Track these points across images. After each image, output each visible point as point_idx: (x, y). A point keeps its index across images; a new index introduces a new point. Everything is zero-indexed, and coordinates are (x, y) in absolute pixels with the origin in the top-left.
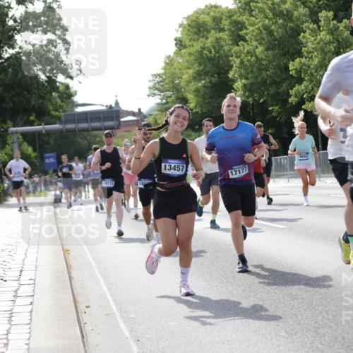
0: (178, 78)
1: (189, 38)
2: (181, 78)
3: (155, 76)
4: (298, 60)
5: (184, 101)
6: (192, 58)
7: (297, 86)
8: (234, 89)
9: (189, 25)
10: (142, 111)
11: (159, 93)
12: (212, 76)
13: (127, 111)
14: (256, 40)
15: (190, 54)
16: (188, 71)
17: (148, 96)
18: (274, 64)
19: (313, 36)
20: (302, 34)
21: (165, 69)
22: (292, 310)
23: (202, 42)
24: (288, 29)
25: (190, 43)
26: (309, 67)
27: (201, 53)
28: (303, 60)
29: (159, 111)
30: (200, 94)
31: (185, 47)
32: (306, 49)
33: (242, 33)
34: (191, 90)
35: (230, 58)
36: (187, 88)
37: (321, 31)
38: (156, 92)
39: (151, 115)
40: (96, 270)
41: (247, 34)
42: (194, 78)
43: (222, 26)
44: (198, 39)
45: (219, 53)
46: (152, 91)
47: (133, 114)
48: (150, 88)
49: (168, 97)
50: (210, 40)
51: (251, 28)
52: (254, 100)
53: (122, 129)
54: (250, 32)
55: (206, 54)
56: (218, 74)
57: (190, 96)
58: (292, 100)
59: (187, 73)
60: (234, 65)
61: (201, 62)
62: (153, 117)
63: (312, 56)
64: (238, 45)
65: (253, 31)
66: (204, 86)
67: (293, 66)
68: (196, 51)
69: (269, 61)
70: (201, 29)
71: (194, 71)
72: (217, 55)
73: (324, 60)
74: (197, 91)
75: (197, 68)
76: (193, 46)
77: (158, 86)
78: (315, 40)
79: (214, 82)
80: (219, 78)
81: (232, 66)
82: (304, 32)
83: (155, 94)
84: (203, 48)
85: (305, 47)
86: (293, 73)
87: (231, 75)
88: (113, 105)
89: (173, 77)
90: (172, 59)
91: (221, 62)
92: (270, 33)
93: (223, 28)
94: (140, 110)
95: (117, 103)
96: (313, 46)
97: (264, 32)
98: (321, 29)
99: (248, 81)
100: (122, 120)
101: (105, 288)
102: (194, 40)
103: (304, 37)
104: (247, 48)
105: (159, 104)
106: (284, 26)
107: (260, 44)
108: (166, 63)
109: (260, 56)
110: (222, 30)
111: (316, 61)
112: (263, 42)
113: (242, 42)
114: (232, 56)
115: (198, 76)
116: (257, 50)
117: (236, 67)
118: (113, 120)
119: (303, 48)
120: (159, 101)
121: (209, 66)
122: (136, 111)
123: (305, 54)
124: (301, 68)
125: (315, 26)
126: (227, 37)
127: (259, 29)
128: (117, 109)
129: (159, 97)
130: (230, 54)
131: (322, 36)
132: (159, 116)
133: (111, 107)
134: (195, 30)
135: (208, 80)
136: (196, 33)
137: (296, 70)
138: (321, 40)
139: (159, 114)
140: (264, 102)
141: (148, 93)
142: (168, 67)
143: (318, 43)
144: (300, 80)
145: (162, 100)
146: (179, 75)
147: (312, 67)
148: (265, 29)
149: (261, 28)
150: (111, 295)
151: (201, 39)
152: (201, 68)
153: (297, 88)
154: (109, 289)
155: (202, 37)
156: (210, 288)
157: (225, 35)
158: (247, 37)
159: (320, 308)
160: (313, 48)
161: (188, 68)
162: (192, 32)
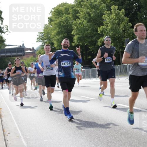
0: (50, 34)
1: (55, 17)
2: (51, 34)
3: (40, 33)
4: (101, 27)
5: (52, 44)
6: (56, 25)
7: (101, 38)
8: (73, 39)
9: (55, 12)
10: (34, 48)
11: (42, 41)
12: (64, 33)
13: (28, 48)
14: (84, 18)
15: (55, 24)
16: (54, 31)
17: (37, 42)
18: (91, 28)
19: (108, 17)
20: (104, 15)
21: (44, 30)
22: (97, 135)
23: (60, 19)
24: (97, 13)
25: (55, 19)
26: (107, 30)
27: (60, 23)
28: (104, 27)
29: (41, 48)
30: (59, 41)
31: (53, 21)
32: (105, 22)
33: (77, 15)
34: (55, 39)
35: (72, 26)
36: (54, 38)
37: (112, 14)
38: (40, 40)
39: (38, 50)
40: (13, 117)
41: (79, 16)
42: (57, 34)
43: (69, 12)
44: (59, 18)
45: (67, 23)
46: (39, 40)
47: (30, 49)
48: (37, 38)
49: (45, 42)
50: (63, 18)
51: (82, 13)
52: (82, 44)
53: (25, 56)
54: (81, 15)
55: (62, 24)
56: (67, 33)
57: (55, 42)
58: (99, 44)
59: (54, 32)
60: (74, 29)
61: (60, 27)
62: (39, 51)
63: (108, 25)
64: (76, 20)
65: (82, 14)
66: (61, 38)
67: (100, 29)
68: (58, 23)
69: (88, 27)
70: (60, 13)
71: (57, 31)
72: (67, 25)
73: (113, 27)
74: (58, 40)
75: (58, 30)
76: (56, 20)
77: (41, 38)
78: (109, 18)
79: (65, 36)
80: (67, 34)
81: (73, 29)
82: (105, 15)
83: (40, 41)
84: (61, 21)
85: (105, 21)
86: (99, 32)
87: (72, 33)
88: (22, 46)
89: (48, 34)
90: (47, 26)
91: (68, 27)
92: (90, 15)
93: (70, 13)
94: (33, 48)
95: (23, 45)
96: (109, 21)
97: (87, 14)
98: (112, 13)
99: (79, 36)
100: (25, 52)
101: (17, 125)
102: (57, 18)
103: (104, 17)
104: (80, 21)
105: (41, 45)
106: (95, 12)
107: (85, 20)
108: (45, 28)
109: (85, 25)
110: (69, 14)
111: (109, 27)
112: (87, 19)
113: (77, 19)
114: (73, 25)
115: (58, 33)
116: (84, 22)
117: (75, 30)
118: (21, 52)
119: (104, 22)
120: (42, 44)
121: (63, 29)
122: (32, 48)
123: (105, 24)
124: (103, 30)
125: (109, 12)
126: (71, 17)
127: (85, 13)
128: (23, 47)
129: (42, 42)
130: (72, 24)
131: (112, 16)
132: (41, 51)
133: (21, 46)
134: (58, 13)
135: (63, 35)
136: (58, 15)
137: (101, 31)
138: (112, 18)
139: (41, 50)
140: (87, 45)
141: (37, 40)
142: (46, 30)
143: (111, 20)
144: (102, 36)
145: (43, 43)
146: (50, 33)
147: (108, 30)
148: (87, 13)
149: (86, 13)
150: (19, 128)
151: (60, 18)
152: (60, 30)
153: (101, 39)
154: (18, 126)
155: (61, 17)
156: (62, 125)
157: (70, 16)
158: (80, 17)
159: (109, 134)
160: (108, 22)
161: (54, 30)
162: (56, 14)
